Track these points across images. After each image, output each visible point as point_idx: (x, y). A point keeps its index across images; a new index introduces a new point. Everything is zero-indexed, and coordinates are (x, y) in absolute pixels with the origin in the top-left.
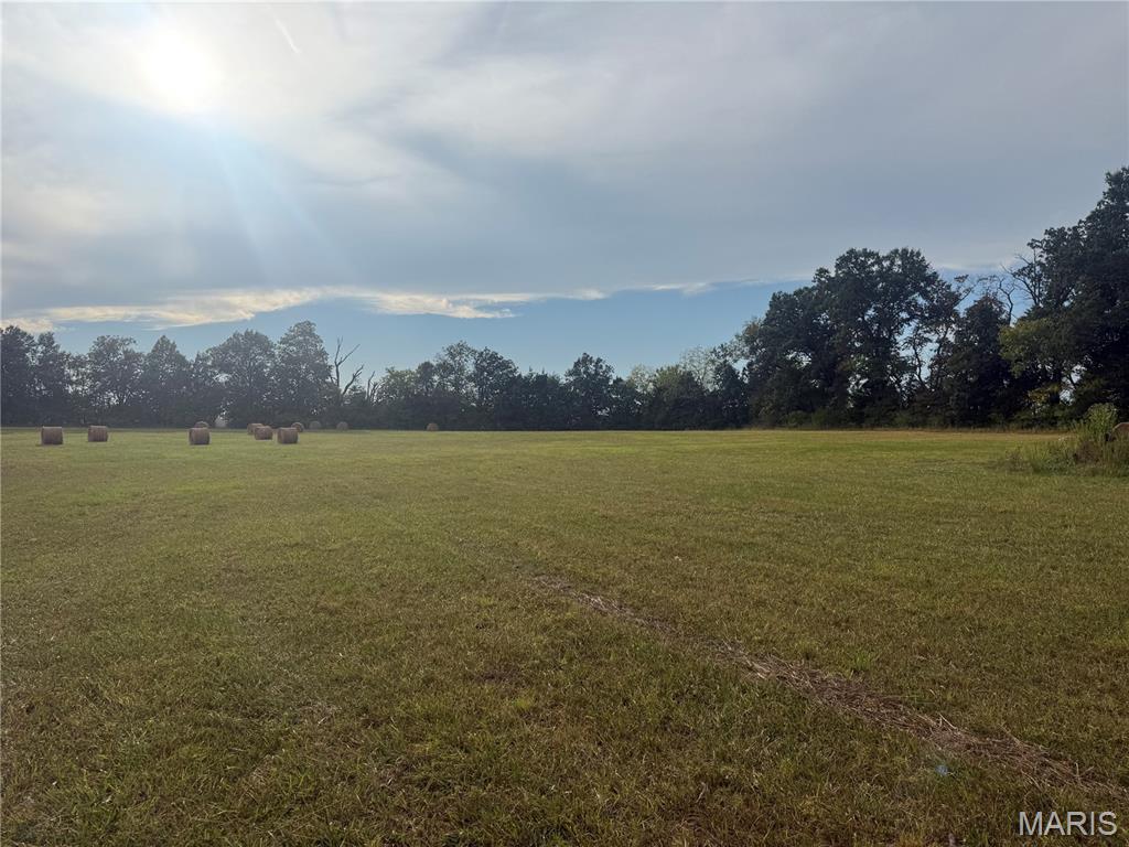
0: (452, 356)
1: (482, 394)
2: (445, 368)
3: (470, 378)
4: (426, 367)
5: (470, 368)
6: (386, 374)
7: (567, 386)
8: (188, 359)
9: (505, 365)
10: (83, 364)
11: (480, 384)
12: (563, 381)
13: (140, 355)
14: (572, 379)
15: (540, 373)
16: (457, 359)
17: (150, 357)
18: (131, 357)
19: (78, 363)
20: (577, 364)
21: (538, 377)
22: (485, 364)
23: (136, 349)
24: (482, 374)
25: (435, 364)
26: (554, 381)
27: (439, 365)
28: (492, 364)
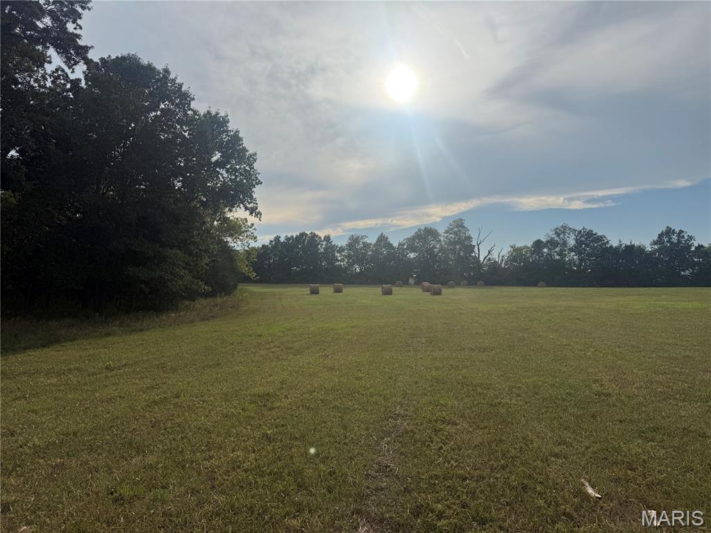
0: (558, 235)
1: (581, 260)
2: (552, 243)
3: (571, 250)
4: (538, 244)
5: (572, 242)
6: (510, 249)
7: (652, 253)
8: (394, 245)
9: (600, 239)
10: (343, 250)
11: (579, 253)
12: (649, 249)
13: (370, 244)
14: (656, 247)
15: (629, 244)
16: (562, 236)
17: (375, 245)
18: (366, 245)
19: (341, 250)
20: (661, 236)
21: (627, 247)
22: (583, 239)
23: (368, 241)
24: (581, 246)
25: (544, 240)
26: (641, 250)
27: (548, 242)
28: (588, 239)
